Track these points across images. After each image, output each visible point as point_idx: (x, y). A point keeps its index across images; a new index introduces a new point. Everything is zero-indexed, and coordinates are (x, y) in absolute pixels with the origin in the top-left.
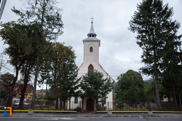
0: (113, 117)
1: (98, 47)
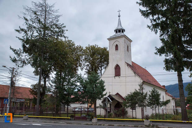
0: (95, 125)
1: (123, 43)
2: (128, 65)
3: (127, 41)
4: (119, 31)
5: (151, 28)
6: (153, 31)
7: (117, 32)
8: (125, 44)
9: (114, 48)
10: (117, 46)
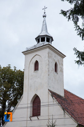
1: (47, 58)
2: (54, 94)
3: (54, 54)
4: (43, 40)
5: (68, 14)
6: (71, 19)
7: (39, 42)
8: (50, 60)
9: (33, 66)
10: (37, 63)
